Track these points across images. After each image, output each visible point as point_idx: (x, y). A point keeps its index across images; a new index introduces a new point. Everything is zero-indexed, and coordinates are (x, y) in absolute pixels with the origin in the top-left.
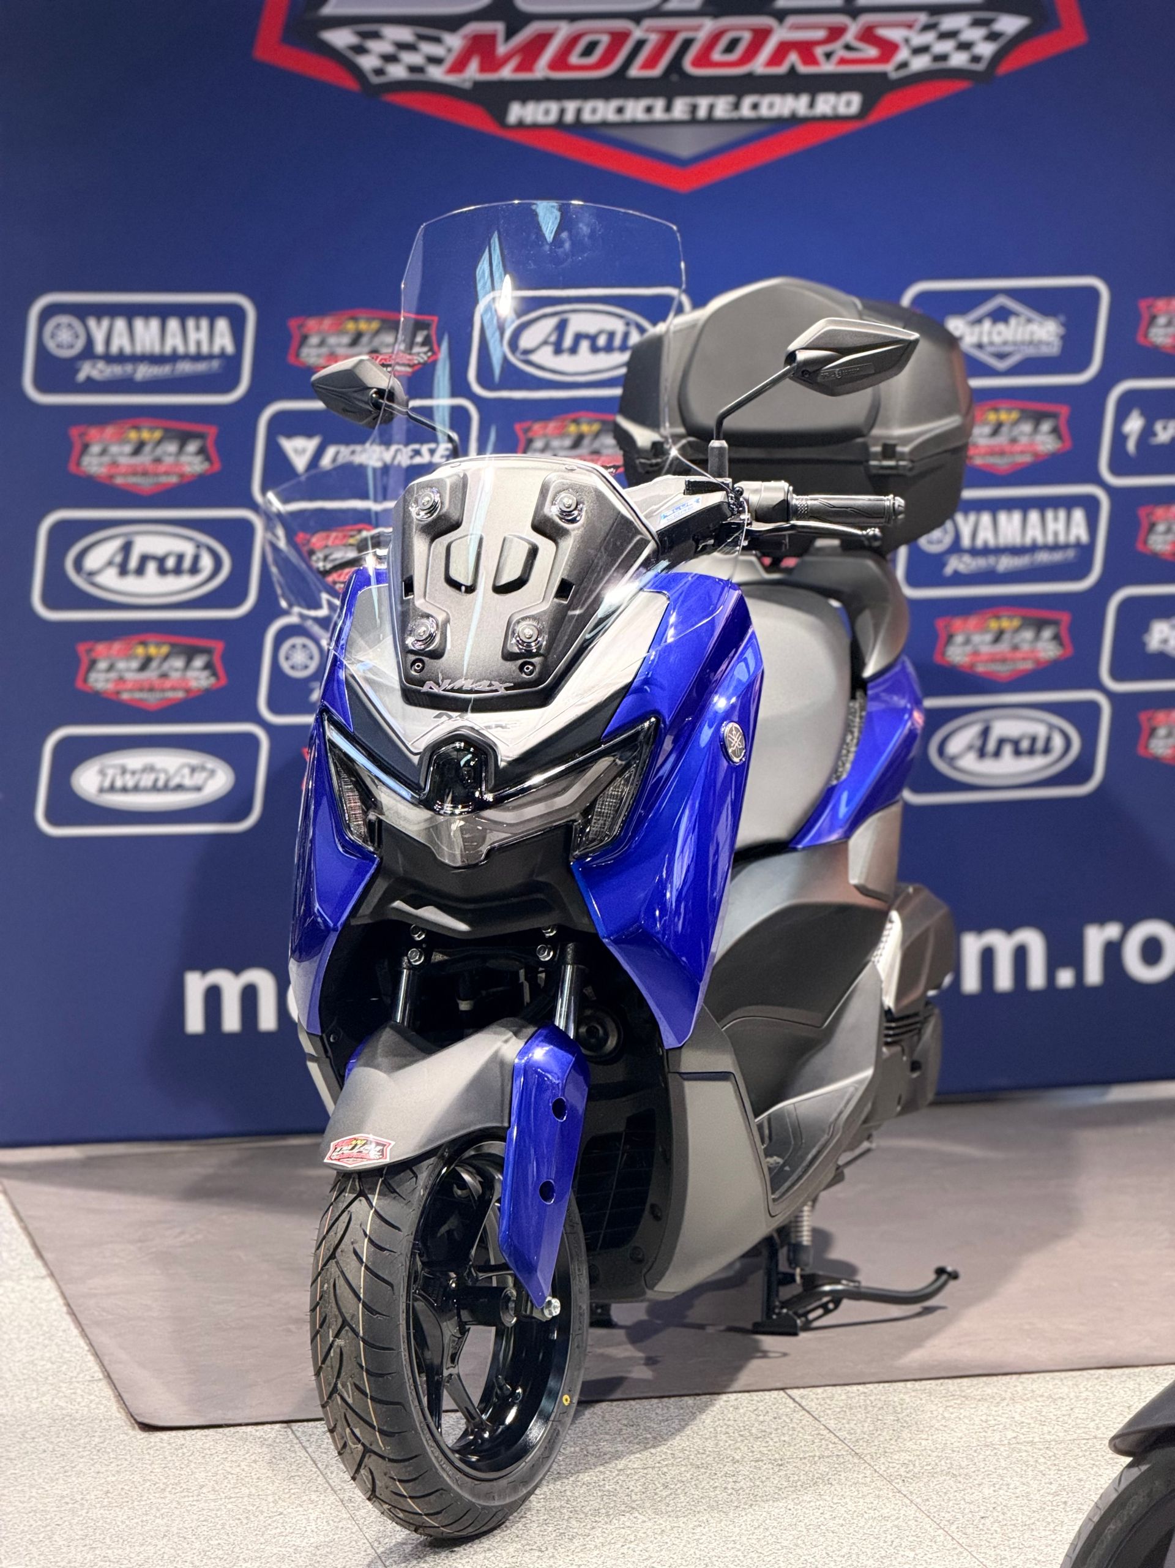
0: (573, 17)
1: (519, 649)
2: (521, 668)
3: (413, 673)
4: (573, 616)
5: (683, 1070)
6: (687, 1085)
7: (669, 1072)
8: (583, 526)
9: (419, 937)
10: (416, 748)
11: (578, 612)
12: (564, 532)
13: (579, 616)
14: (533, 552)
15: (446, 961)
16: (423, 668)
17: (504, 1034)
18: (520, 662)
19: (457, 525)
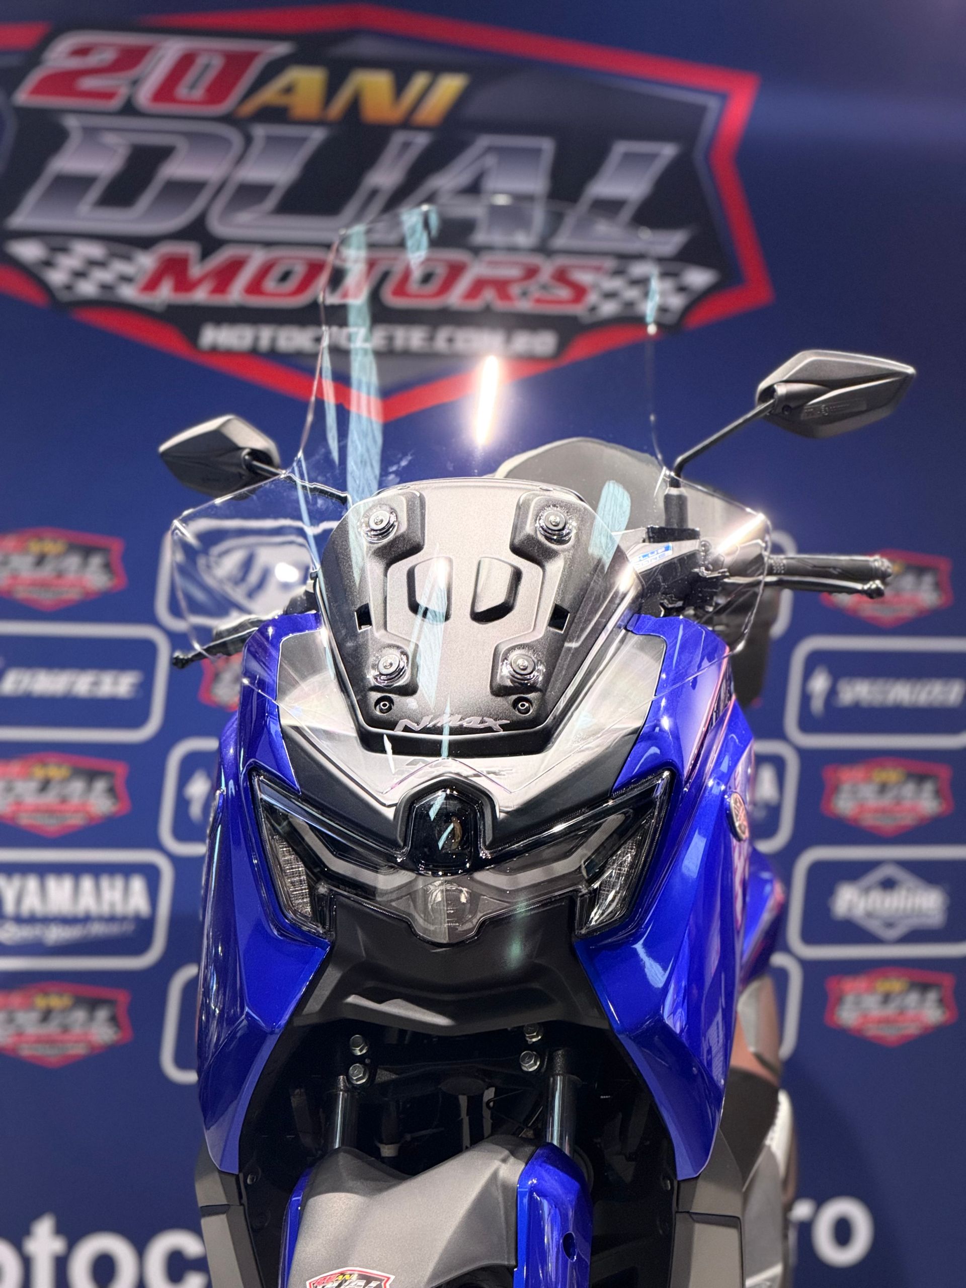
0: (268, 244)
1: (512, 681)
2: (515, 704)
3: (378, 713)
4: (569, 649)
5: (694, 1210)
6: (699, 1228)
7: (677, 1212)
8: (573, 547)
9: (361, 1050)
10: (388, 800)
11: (574, 645)
12: (551, 555)
13: (576, 649)
14: (517, 576)
15: (393, 1081)
16: (390, 709)
17: (501, 1153)
18: (514, 697)
19: (416, 549)
